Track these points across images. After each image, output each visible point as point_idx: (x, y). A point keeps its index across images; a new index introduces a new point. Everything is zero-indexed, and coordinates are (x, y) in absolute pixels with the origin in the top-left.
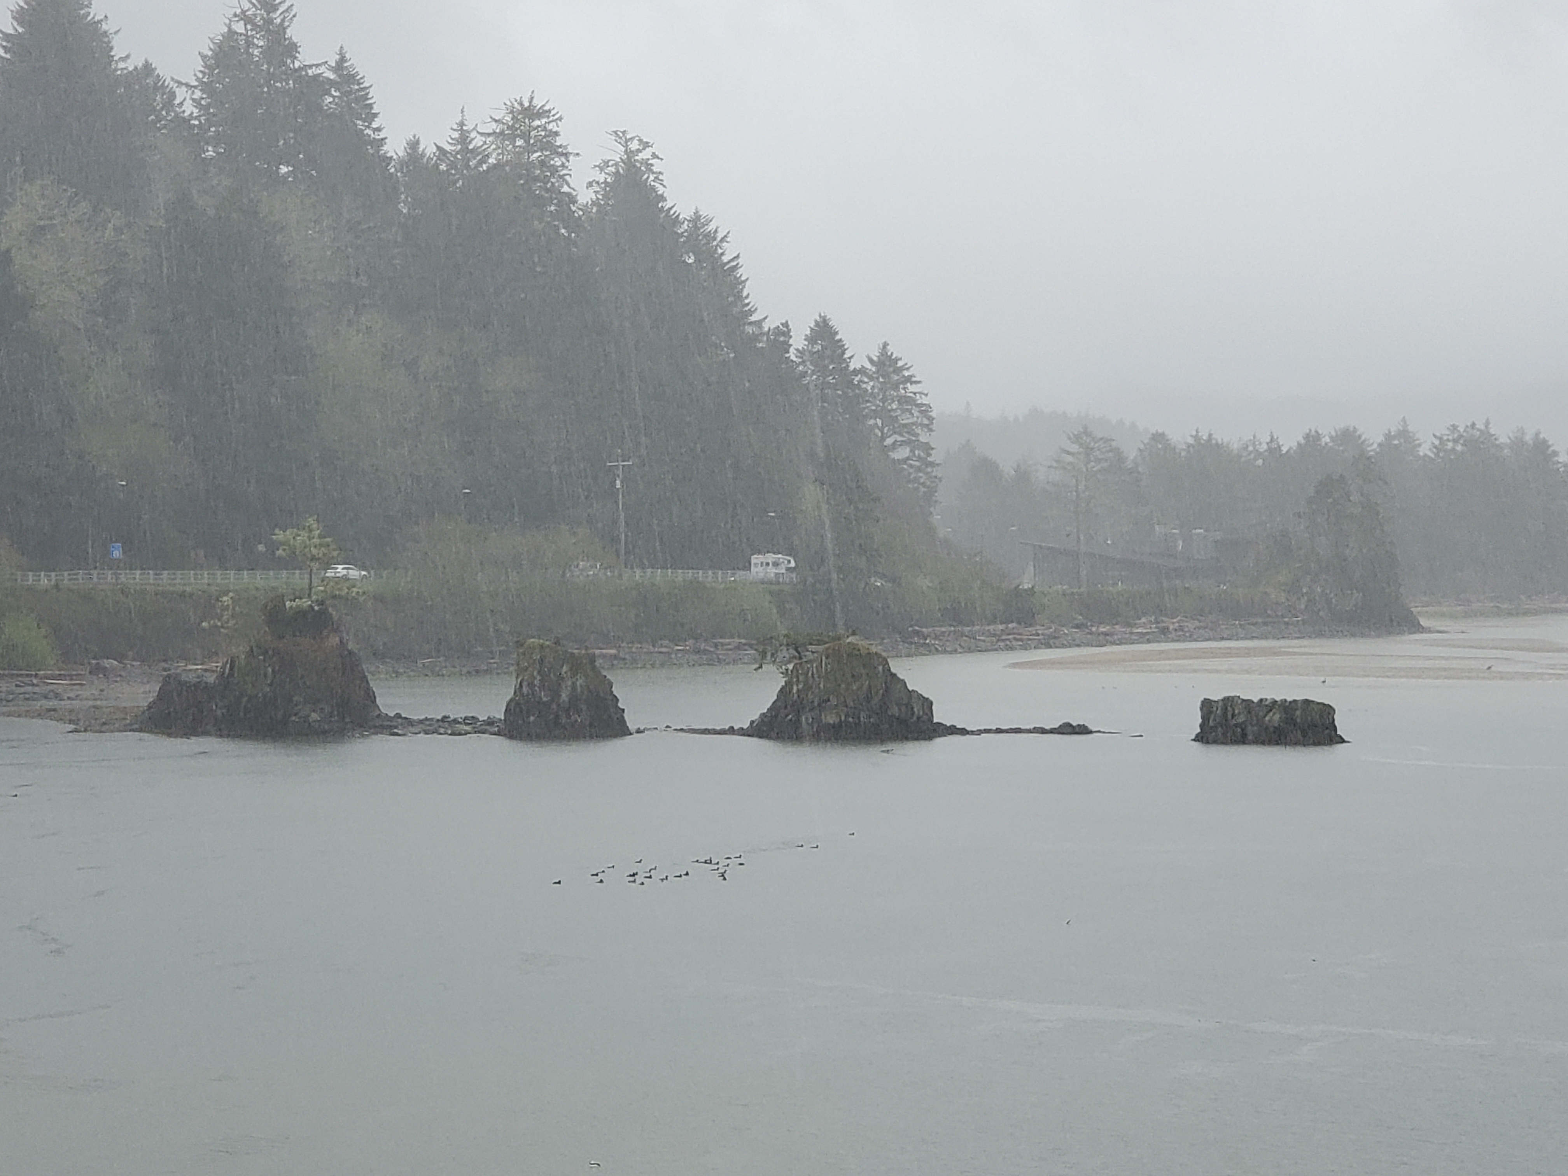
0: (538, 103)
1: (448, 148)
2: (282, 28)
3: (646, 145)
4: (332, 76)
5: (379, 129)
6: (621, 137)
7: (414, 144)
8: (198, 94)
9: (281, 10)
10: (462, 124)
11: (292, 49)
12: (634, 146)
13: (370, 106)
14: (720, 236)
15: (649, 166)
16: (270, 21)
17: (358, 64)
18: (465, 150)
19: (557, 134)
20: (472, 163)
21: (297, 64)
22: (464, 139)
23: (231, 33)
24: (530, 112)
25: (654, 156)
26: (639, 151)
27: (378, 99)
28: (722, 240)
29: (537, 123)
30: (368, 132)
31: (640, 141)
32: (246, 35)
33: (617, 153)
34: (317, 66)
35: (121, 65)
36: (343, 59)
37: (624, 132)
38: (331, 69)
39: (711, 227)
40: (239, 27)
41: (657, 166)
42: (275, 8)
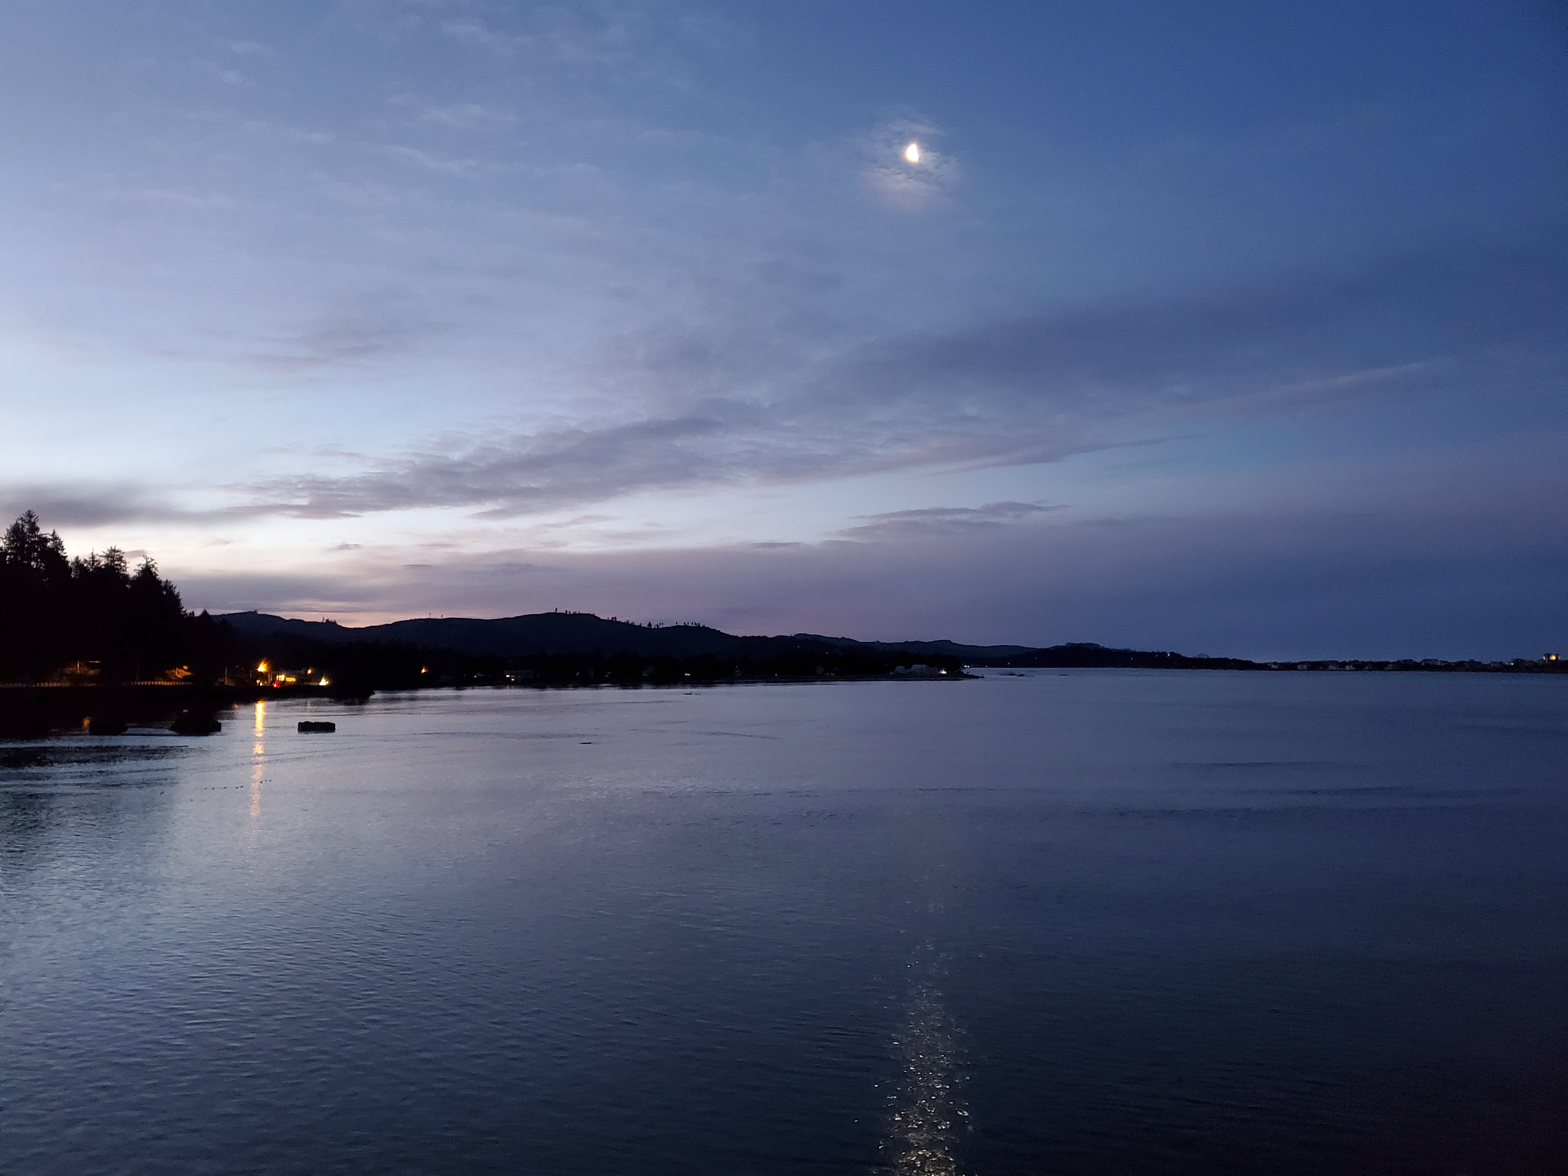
0: (117, 549)
1: (88, 560)
2: (34, 523)
5: (65, 553)
6: (145, 558)
7: (77, 558)
8: (5, 540)
11: (37, 529)
13: (63, 547)
15: (153, 566)
16: (30, 521)
17: (59, 535)
18: (94, 561)
19: (122, 557)
20: (96, 564)
21: (39, 534)
22: (93, 557)
23: (17, 524)
24: (114, 550)
25: (155, 563)
26: (150, 562)
27: (65, 545)
28: (175, 588)
29: (116, 554)
30: (62, 554)
31: (151, 559)
32: (22, 525)
33: (143, 563)
34: (46, 534)
36: (54, 533)
38: (50, 536)
39: (171, 584)
40: (20, 522)
41: (156, 566)
42: (32, 518)
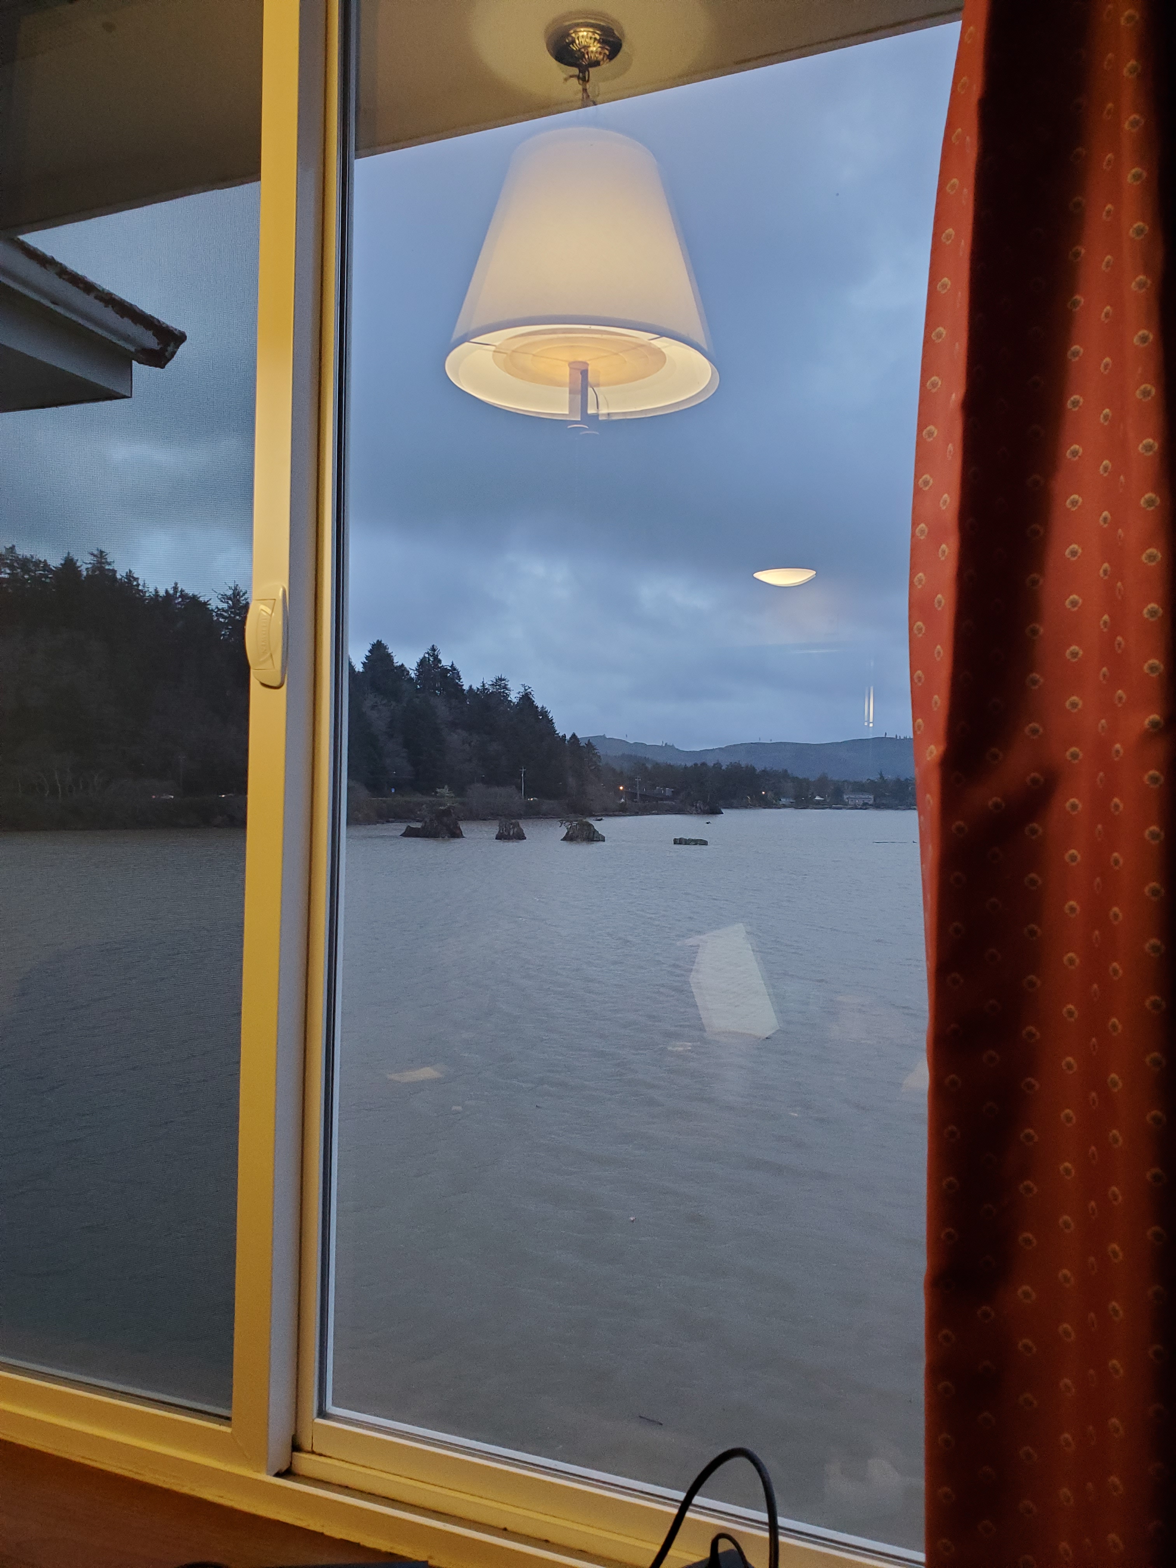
0: (503, 677)
2: (437, 656)
3: (530, 688)
5: (462, 682)
7: (471, 687)
8: (416, 672)
9: (437, 651)
13: (460, 677)
16: (434, 654)
17: (457, 666)
19: (508, 685)
20: (486, 692)
23: (424, 657)
24: (501, 680)
25: (532, 690)
27: (461, 675)
28: (549, 712)
29: (503, 682)
30: (459, 683)
34: (446, 666)
35: (396, 664)
36: (453, 664)
38: (450, 667)
39: (546, 710)
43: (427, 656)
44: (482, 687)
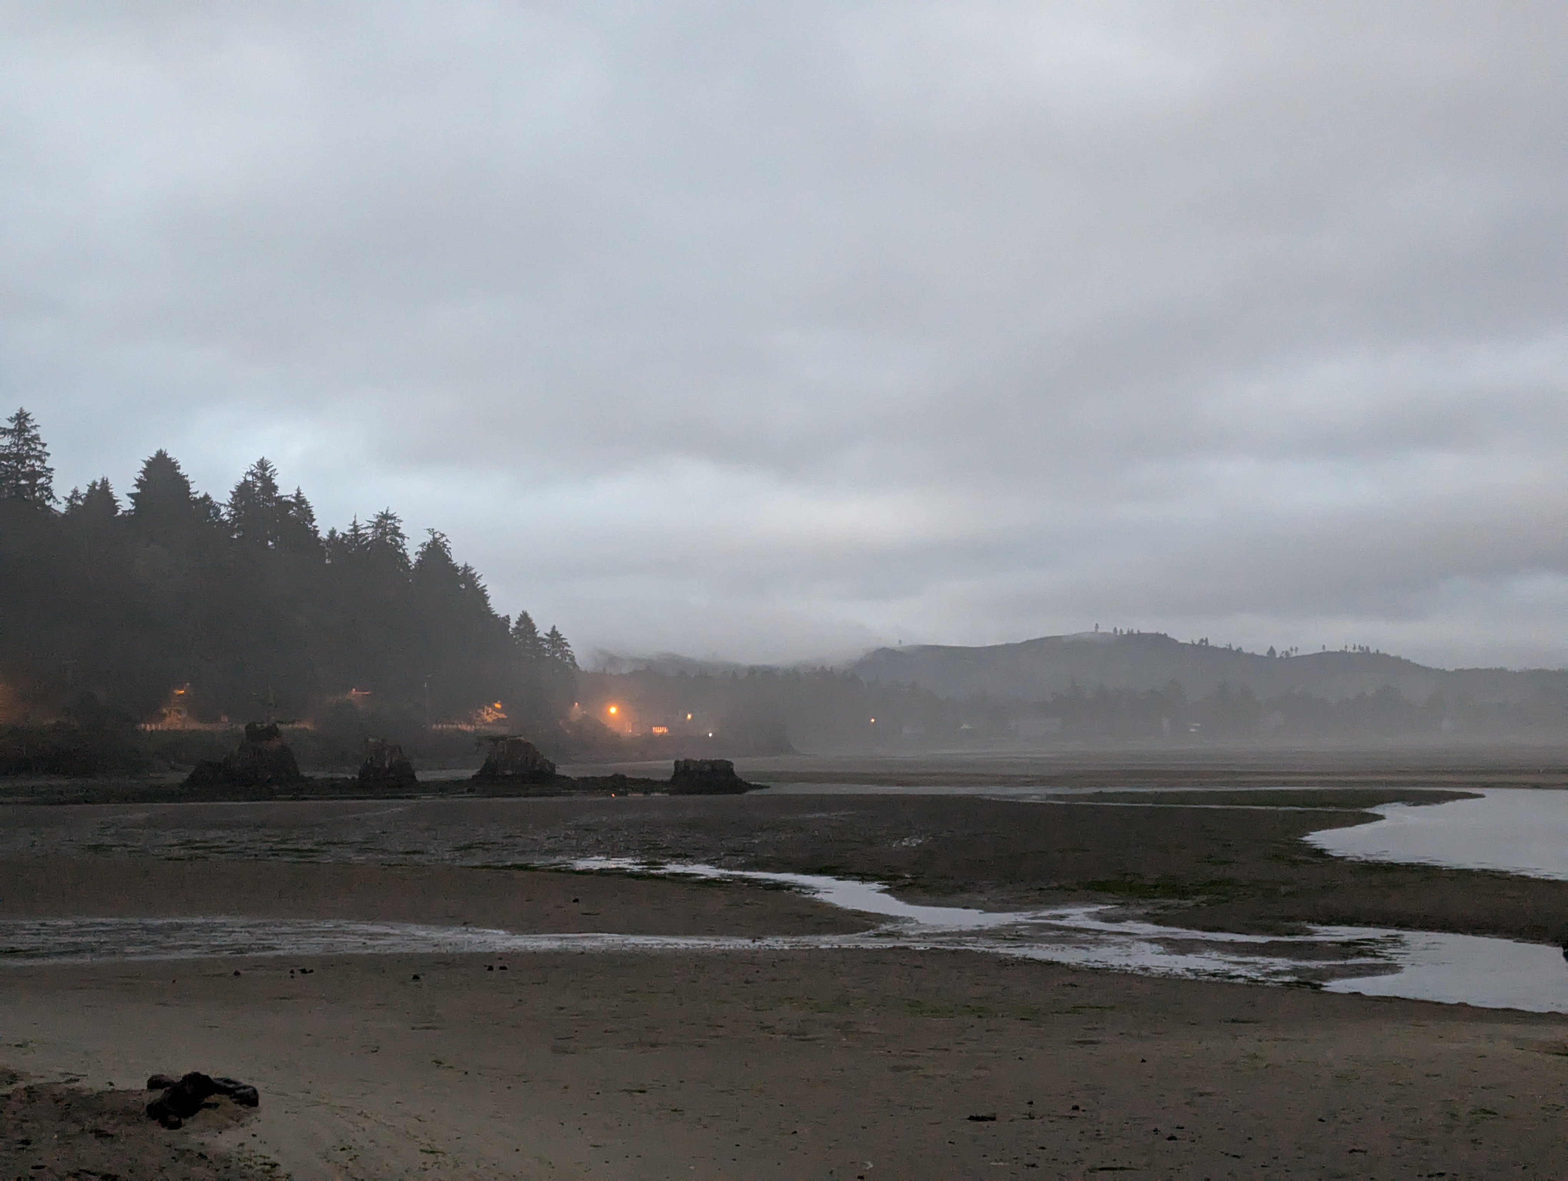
0: (390, 513)
1: (347, 533)
2: (270, 479)
3: (443, 535)
4: (293, 500)
5: (316, 525)
6: (431, 531)
8: (230, 509)
9: (270, 470)
10: (355, 522)
11: (275, 488)
12: (437, 536)
13: (312, 515)
14: (477, 576)
15: (445, 546)
16: (263, 475)
18: (356, 535)
19: (399, 528)
20: (360, 540)
21: (277, 495)
22: (356, 528)
23: (246, 481)
24: (386, 516)
26: (439, 538)
27: (316, 512)
29: (389, 522)
30: (311, 526)
31: (440, 534)
32: (253, 482)
33: (428, 539)
34: (287, 496)
35: (194, 496)
36: (299, 493)
37: (433, 529)
38: (294, 498)
39: (473, 572)
41: (449, 545)
42: (267, 469)
43: (250, 478)
44: (351, 530)
